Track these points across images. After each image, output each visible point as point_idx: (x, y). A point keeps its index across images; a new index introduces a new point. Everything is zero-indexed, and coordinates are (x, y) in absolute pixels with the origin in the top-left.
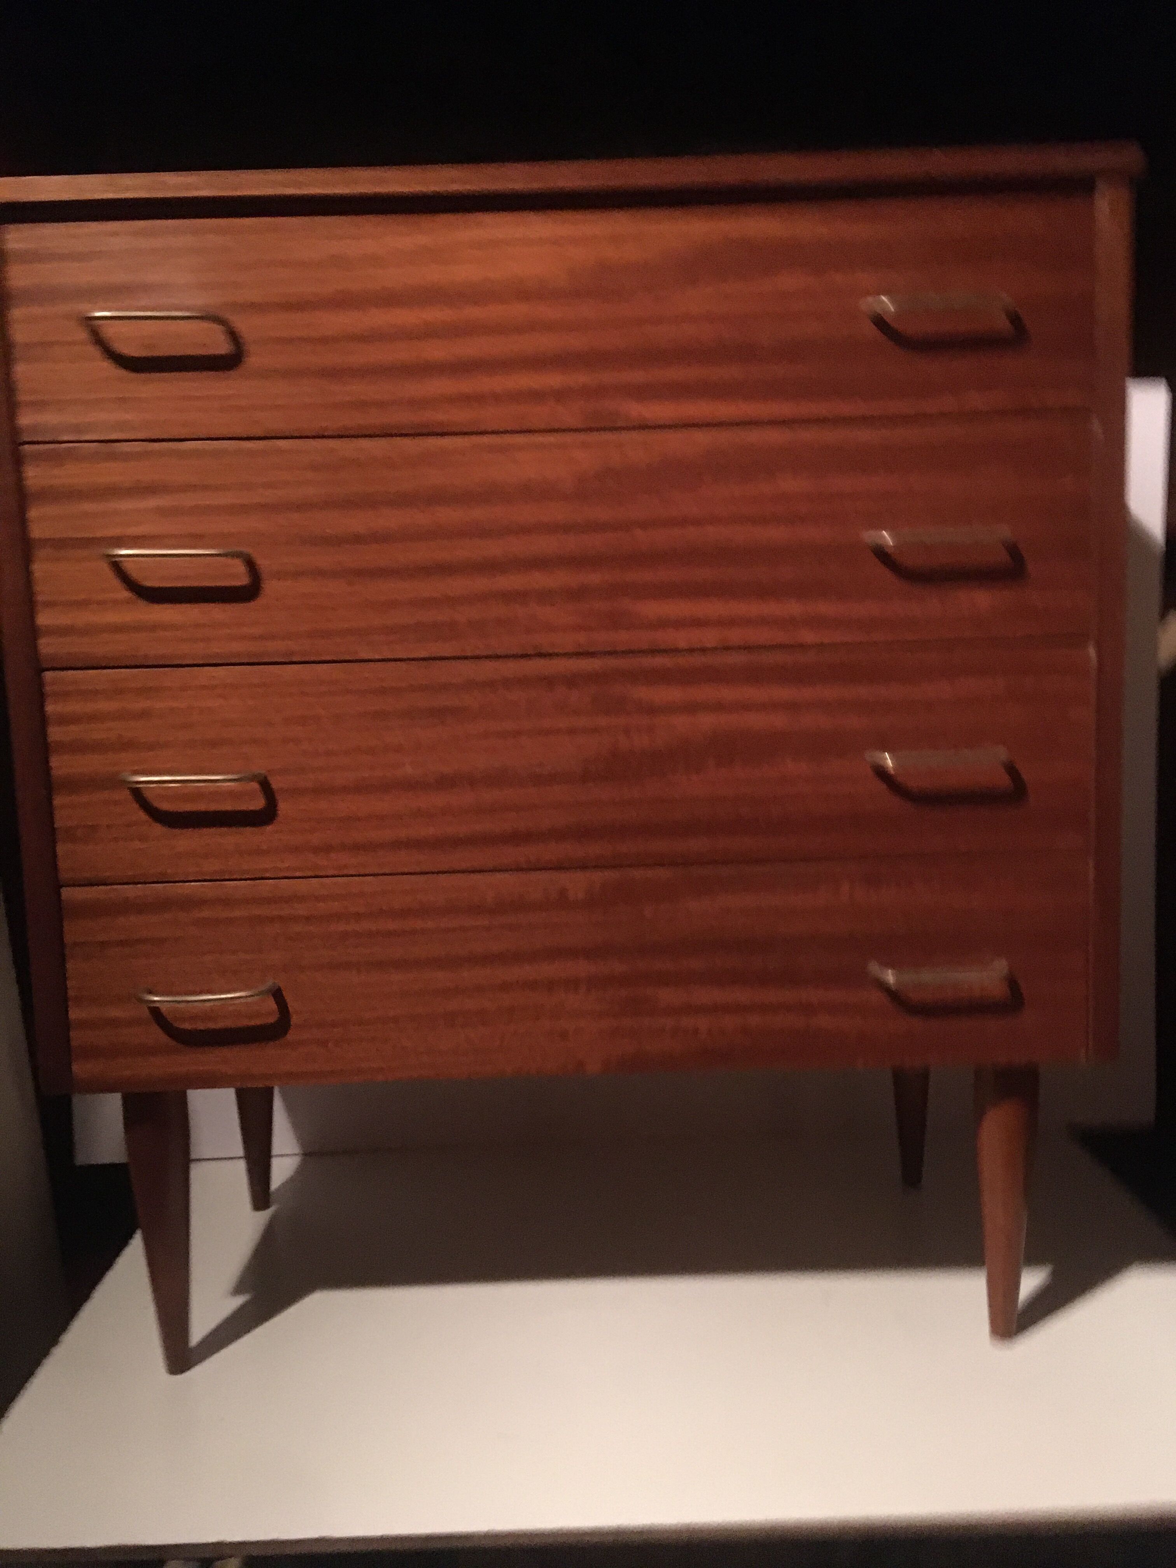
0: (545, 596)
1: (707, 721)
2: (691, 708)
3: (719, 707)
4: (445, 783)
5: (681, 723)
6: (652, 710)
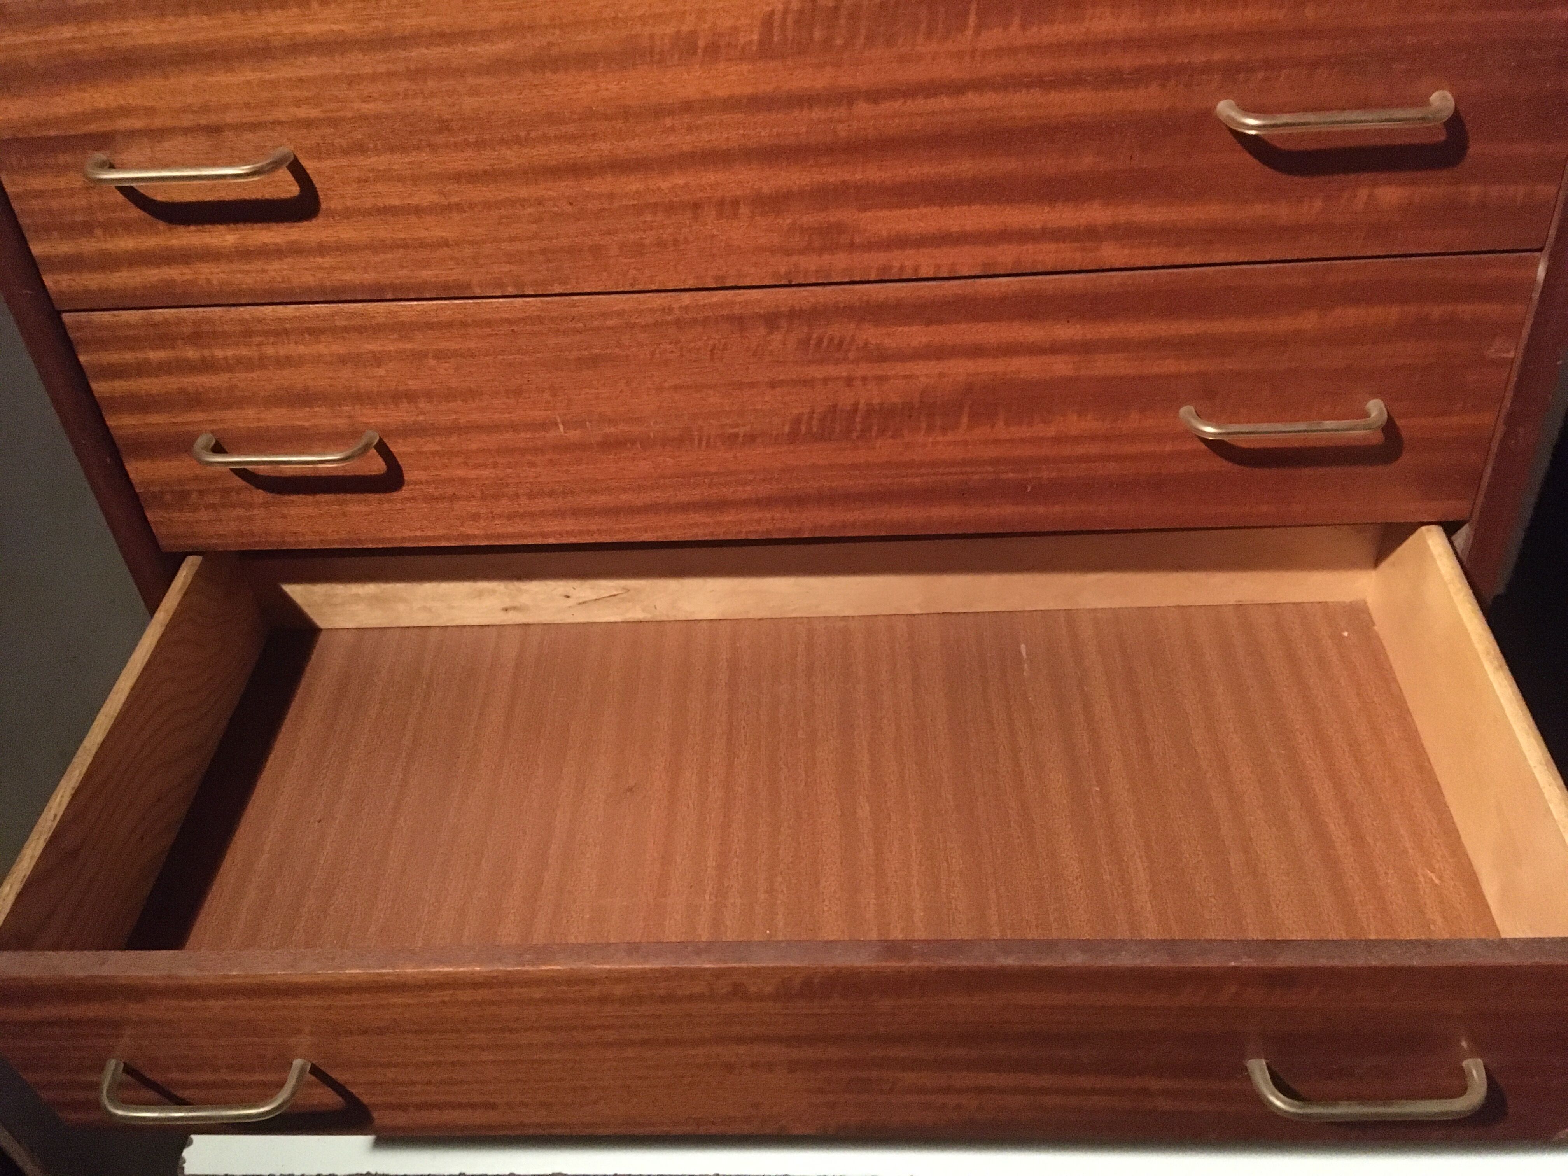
0: (729, 207)
4: (612, 446)
5: (925, 371)
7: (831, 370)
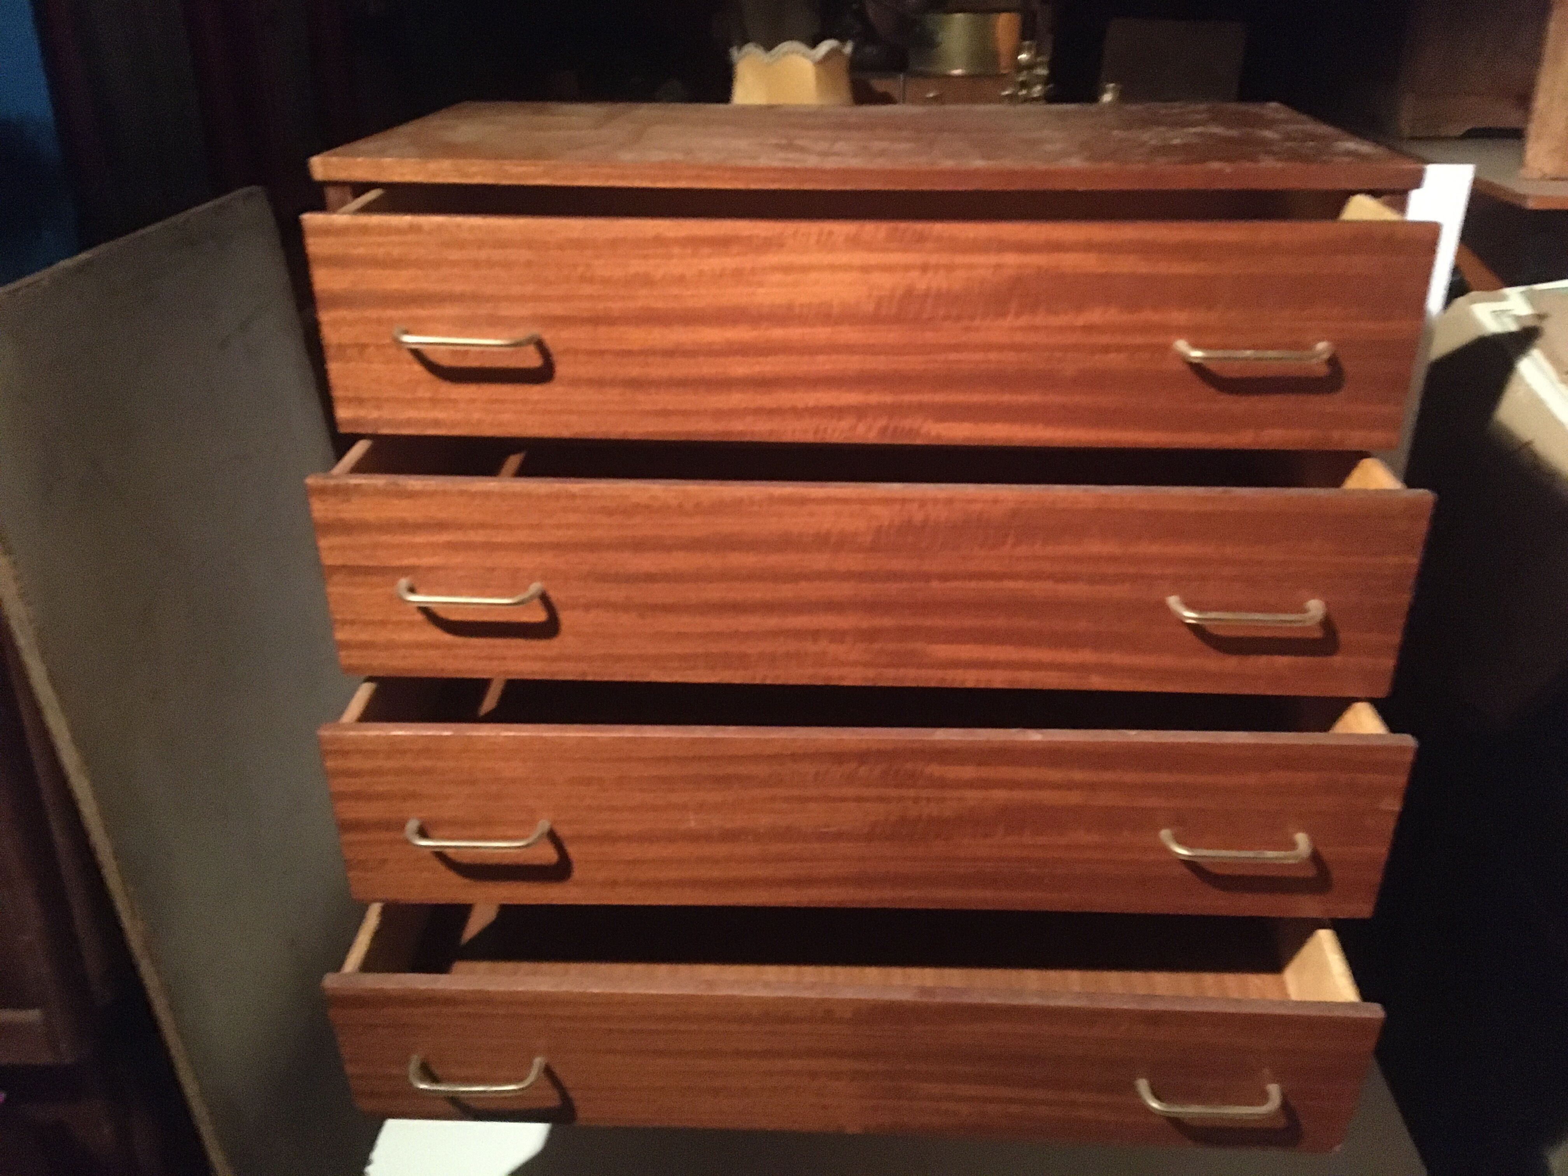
0: (838, 636)
1: (1000, 795)
2: (985, 784)
3: (1013, 785)
4: (729, 836)
5: (973, 796)
6: (943, 784)
7: (904, 792)
